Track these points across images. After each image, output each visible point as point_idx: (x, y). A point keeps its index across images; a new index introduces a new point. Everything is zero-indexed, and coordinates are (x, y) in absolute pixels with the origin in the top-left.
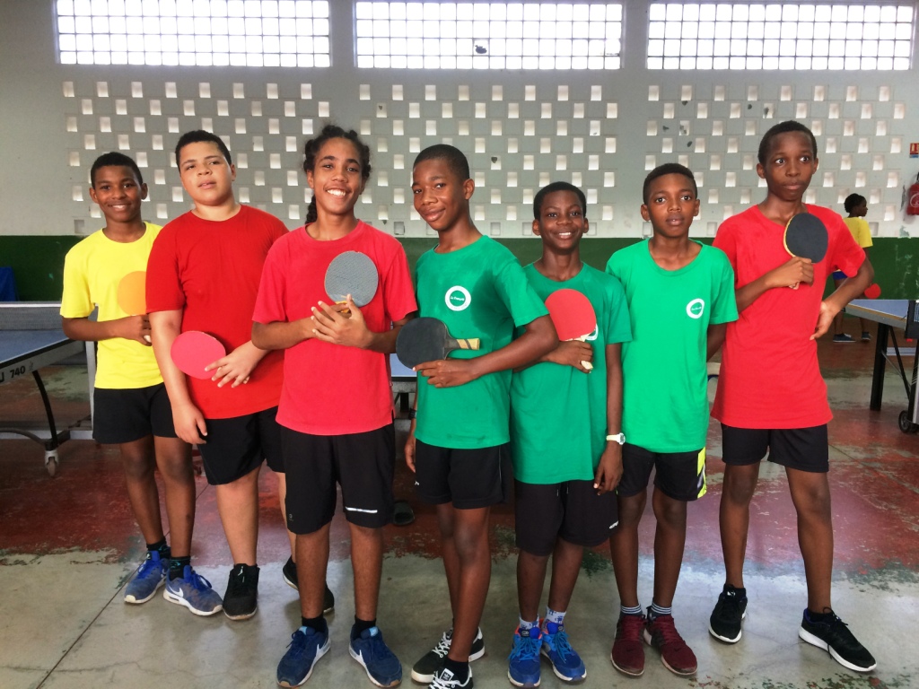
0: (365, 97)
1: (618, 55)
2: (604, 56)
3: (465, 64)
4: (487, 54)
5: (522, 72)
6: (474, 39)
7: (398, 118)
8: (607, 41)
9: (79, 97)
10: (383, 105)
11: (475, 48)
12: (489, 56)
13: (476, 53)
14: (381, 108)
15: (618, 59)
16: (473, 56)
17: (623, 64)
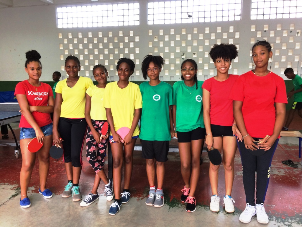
0: (150, 34)
1: (240, 15)
2: (235, 16)
3: (184, 21)
4: (192, 17)
5: (204, 23)
6: (187, 13)
7: (161, 41)
8: (235, 11)
9: (63, 38)
10: (157, 37)
11: (188, 16)
12: (193, 18)
13: (188, 17)
14: (156, 38)
15: (240, 16)
16: (187, 18)
17: (242, 18)
